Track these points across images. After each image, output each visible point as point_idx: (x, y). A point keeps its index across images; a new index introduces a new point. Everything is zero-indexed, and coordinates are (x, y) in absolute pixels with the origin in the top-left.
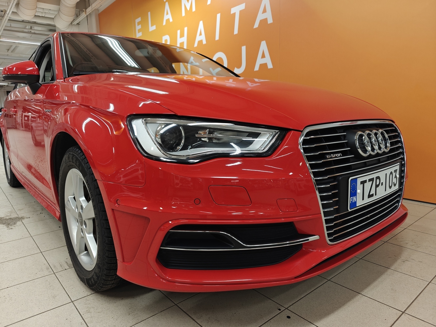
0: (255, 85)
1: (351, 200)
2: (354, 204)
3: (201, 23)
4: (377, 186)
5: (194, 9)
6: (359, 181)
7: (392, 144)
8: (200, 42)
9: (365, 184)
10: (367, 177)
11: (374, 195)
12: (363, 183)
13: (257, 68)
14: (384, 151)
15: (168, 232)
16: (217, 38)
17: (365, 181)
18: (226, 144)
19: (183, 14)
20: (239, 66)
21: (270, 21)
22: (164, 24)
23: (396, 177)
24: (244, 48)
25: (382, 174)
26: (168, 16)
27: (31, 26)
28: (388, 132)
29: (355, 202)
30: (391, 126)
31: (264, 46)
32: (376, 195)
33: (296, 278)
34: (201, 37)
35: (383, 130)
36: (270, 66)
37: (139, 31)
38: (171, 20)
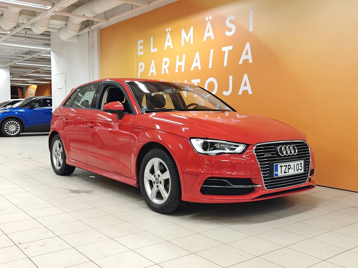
0: (237, 121)
1: (275, 173)
2: (277, 175)
3: (197, 54)
4: (289, 169)
5: (192, 42)
6: (279, 166)
7: (298, 152)
8: (196, 68)
9: (282, 167)
10: (283, 164)
11: (287, 172)
12: (281, 167)
13: (240, 93)
14: (293, 154)
15: (205, 180)
16: (210, 67)
17: (282, 166)
18: (224, 149)
19: (183, 44)
20: (227, 90)
21: (251, 61)
22: (165, 48)
23: (301, 166)
24: (231, 77)
25: (292, 164)
26: (169, 43)
27: (26, 31)
28: (296, 146)
29: (277, 174)
30: (304, 143)
31: (246, 78)
32: (288, 172)
33: (251, 199)
34: (197, 64)
35: (294, 145)
36: (250, 92)
37: (141, 50)
38: (172, 47)
